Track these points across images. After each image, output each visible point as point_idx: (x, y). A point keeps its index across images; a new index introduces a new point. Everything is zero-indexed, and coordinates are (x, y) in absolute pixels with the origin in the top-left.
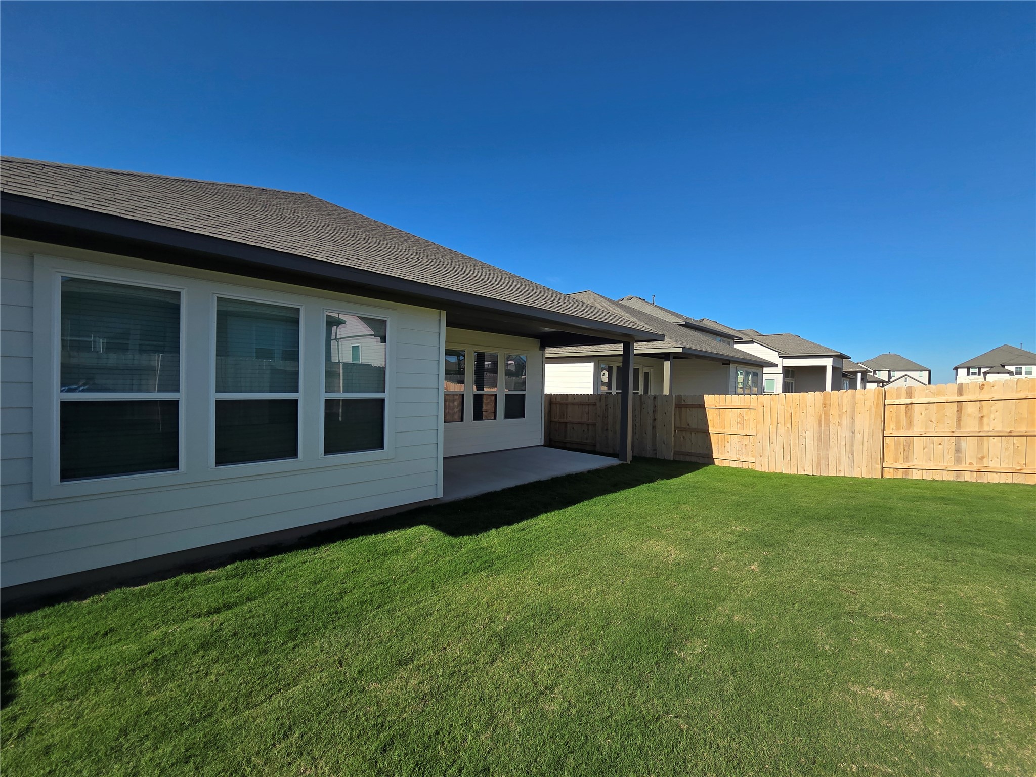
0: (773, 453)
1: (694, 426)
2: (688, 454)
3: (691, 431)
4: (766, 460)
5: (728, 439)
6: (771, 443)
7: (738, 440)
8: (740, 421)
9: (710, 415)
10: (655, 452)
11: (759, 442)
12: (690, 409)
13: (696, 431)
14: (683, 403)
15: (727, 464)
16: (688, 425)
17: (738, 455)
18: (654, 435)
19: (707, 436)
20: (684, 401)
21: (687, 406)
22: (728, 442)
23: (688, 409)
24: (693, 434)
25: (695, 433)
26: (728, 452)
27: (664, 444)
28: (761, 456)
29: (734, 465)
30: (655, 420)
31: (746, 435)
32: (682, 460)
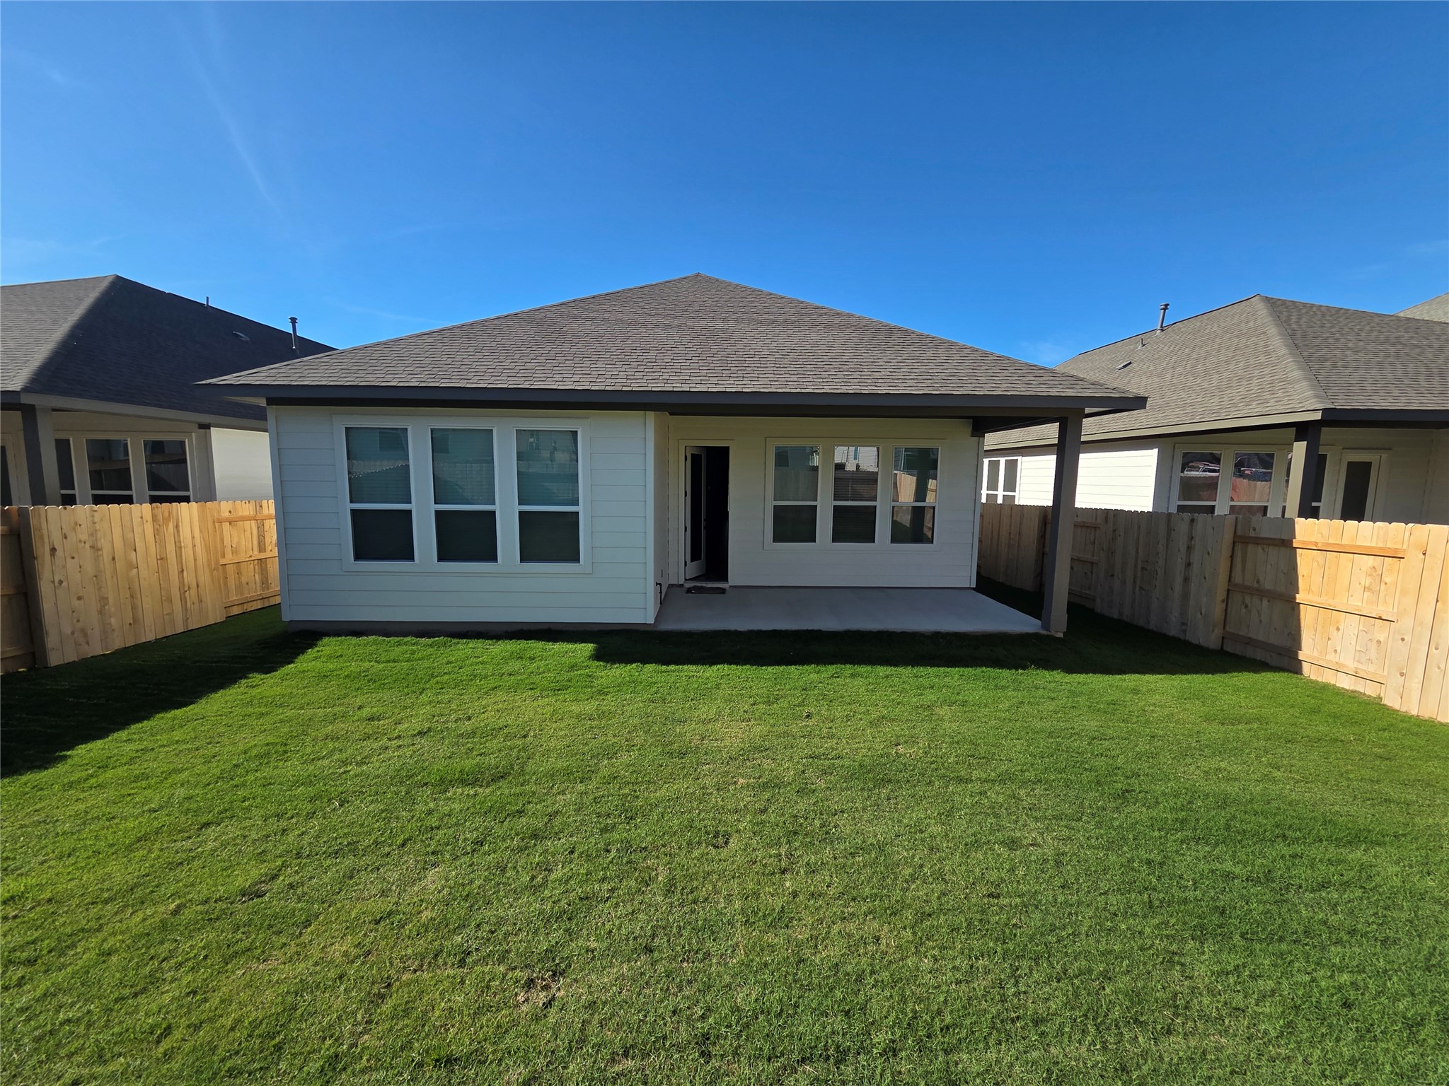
0: (1434, 672)
1: (1268, 585)
2: (1249, 642)
3: (1261, 593)
4: (1415, 684)
5: (1338, 622)
6: (1433, 647)
7: (1361, 628)
8: (1371, 584)
9: (1306, 563)
10: (1184, 627)
11: (1403, 639)
12: (1263, 549)
13: (1273, 596)
14: (1252, 534)
15: (1328, 678)
16: (1258, 582)
17: (1359, 661)
18: (1185, 596)
19: (1293, 609)
20: (1254, 529)
21: (1258, 541)
22: (1338, 629)
23: (1260, 549)
24: (1265, 602)
25: (1269, 601)
26: (1336, 651)
27: (1201, 614)
28: (1402, 674)
29: (1345, 683)
30: (1189, 564)
31: (1380, 618)
32: (1238, 652)
